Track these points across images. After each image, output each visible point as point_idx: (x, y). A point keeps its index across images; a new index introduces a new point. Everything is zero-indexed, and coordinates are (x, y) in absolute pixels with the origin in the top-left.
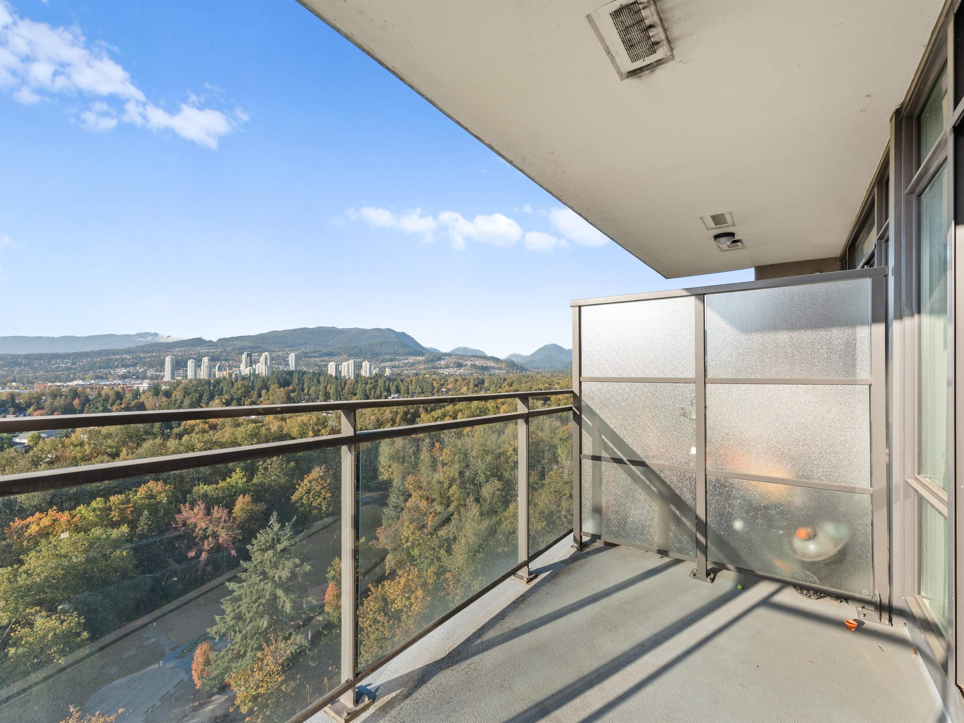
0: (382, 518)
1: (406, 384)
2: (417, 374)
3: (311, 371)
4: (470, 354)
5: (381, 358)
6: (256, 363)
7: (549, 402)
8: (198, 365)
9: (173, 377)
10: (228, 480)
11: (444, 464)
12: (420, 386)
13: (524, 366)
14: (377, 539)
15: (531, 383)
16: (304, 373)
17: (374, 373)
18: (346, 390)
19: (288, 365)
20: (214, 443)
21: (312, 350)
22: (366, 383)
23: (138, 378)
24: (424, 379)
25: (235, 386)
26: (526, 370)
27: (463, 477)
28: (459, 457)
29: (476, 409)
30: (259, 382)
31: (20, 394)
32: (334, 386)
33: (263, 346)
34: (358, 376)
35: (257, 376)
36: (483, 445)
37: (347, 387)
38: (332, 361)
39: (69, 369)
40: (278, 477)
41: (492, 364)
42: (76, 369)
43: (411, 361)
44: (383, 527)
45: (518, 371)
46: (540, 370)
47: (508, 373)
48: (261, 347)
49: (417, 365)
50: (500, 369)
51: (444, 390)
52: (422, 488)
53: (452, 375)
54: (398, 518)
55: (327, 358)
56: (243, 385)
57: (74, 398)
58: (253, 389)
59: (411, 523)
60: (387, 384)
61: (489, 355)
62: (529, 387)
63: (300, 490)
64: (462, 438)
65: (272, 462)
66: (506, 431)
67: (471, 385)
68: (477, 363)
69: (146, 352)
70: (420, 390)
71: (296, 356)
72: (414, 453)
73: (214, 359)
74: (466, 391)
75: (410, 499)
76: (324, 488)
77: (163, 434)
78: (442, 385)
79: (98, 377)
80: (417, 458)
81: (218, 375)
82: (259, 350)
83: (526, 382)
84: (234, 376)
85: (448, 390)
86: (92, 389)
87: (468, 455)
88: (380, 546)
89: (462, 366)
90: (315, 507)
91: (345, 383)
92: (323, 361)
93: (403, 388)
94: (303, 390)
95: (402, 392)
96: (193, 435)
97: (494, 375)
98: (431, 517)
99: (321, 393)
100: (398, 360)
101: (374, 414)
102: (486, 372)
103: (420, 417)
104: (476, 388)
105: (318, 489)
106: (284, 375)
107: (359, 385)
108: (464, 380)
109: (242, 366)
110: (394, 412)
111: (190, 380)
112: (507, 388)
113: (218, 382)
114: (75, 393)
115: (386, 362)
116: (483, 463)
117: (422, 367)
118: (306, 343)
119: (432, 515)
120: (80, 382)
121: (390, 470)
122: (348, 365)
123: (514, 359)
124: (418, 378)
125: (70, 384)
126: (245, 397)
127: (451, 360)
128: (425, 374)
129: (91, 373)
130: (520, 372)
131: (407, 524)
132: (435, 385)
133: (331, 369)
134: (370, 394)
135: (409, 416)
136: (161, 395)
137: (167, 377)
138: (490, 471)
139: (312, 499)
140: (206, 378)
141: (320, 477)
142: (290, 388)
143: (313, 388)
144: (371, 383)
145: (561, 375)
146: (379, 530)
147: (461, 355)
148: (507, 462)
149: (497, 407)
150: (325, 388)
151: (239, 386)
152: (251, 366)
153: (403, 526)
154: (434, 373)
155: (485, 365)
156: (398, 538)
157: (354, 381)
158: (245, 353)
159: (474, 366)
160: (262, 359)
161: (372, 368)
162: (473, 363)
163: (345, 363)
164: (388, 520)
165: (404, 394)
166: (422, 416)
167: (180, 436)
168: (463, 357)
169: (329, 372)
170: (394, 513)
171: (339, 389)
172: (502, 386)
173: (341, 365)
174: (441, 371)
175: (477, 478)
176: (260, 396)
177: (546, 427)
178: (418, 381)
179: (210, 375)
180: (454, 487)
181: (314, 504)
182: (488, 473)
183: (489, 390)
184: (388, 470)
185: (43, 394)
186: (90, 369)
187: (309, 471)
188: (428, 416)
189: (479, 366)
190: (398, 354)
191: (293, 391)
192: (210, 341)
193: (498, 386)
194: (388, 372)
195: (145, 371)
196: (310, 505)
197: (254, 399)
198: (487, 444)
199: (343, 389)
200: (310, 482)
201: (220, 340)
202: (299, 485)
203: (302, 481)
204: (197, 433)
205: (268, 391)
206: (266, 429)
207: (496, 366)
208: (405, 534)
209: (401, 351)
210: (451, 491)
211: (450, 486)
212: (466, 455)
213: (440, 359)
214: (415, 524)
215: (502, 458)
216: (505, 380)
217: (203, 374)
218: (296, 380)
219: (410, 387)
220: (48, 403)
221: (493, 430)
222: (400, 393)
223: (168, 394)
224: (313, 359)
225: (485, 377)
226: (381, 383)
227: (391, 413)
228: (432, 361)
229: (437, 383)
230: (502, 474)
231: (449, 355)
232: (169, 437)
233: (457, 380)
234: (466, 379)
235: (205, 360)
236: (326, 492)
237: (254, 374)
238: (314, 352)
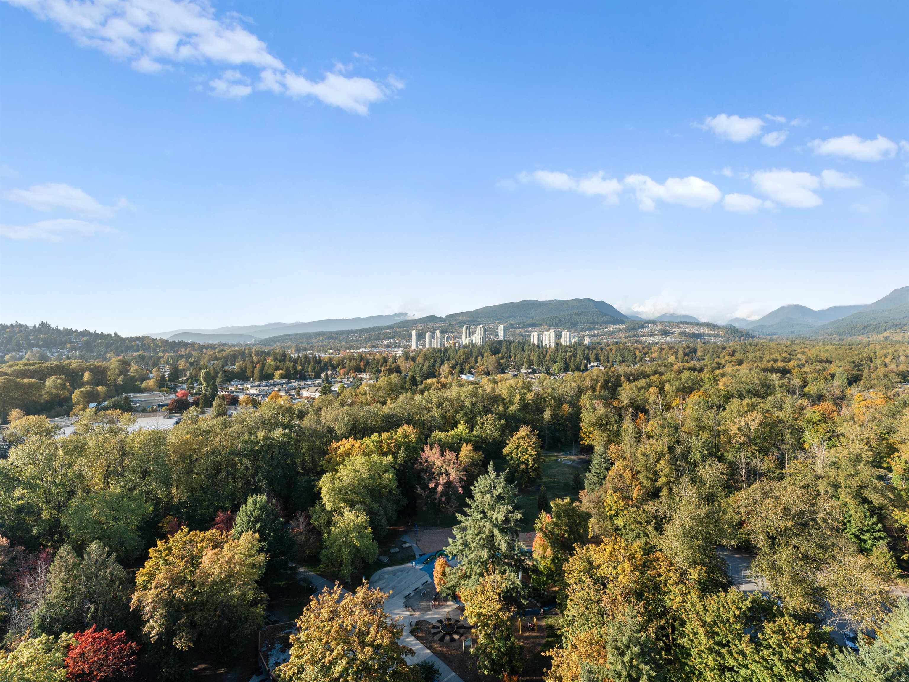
0: (584, 482)
1: (606, 353)
2: (617, 343)
3: (517, 340)
4: (679, 320)
5: (580, 327)
6: (473, 334)
7: (788, 375)
8: (433, 337)
9: (417, 347)
10: (456, 430)
11: (650, 437)
12: (621, 355)
13: (751, 332)
14: (580, 502)
15: (761, 352)
16: (511, 342)
17: (573, 342)
18: (547, 358)
19: (498, 335)
20: (446, 399)
21: (517, 322)
22: (566, 352)
23: (395, 347)
24: (625, 348)
25: (458, 353)
26: (754, 337)
27: (673, 453)
28: (668, 431)
29: (688, 380)
30: (476, 350)
31: (334, 358)
32: (536, 354)
33: (479, 320)
34: (558, 344)
35: (474, 345)
36: (696, 420)
37: (548, 355)
38: (534, 331)
39: (357, 340)
40: (492, 431)
41: (707, 331)
42: (361, 341)
43: (611, 329)
44: (586, 491)
45: (742, 338)
46: (774, 337)
47: (728, 340)
48: (476, 321)
49: (617, 334)
50: (717, 336)
51: (648, 359)
52: (625, 458)
53: (657, 343)
54: (601, 485)
55: (530, 329)
56: (464, 353)
57: (361, 361)
58: (471, 356)
59: (614, 492)
60: (586, 352)
61: (703, 320)
62: (758, 356)
63: (510, 445)
64: (671, 411)
65: (487, 418)
66: (728, 407)
67: (680, 354)
68: (688, 330)
69: (400, 327)
70: (621, 358)
71: (504, 327)
72: (616, 422)
73: (443, 332)
74: (674, 360)
75: (613, 468)
76: (530, 446)
77: (411, 389)
78: (645, 354)
79: (373, 347)
80: (620, 427)
81: (447, 344)
82: (475, 323)
83: (754, 351)
84: (457, 345)
85: (652, 360)
86: (370, 354)
87: (679, 430)
88: (583, 509)
89: (669, 333)
90: (523, 462)
91: (547, 351)
92: (526, 331)
93: (602, 356)
94: (510, 357)
95: (602, 360)
96: (431, 391)
97: (709, 343)
98: (636, 490)
99: (525, 360)
100: (597, 329)
101: (574, 381)
102: (699, 340)
103: (621, 386)
104: (686, 358)
105: (525, 446)
106: (495, 344)
107: (560, 353)
108: (671, 348)
109: (463, 336)
110: (595, 380)
111: (428, 349)
112: (727, 358)
113: (446, 350)
114: (361, 358)
115: (585, 331)
116: (698, 441)
117: (623, 335)
118: (513, 316)
119: (637, 487)
120: (364, 350)
121: (591, 436)
122: (549, 334)
123: (737, 325)
124: (619, 347)
125: (358, 351)
126: (465, 362)
127: (655, 327)
128: (626, 343)
129: (369, 344)
130: (744, 340)
131: (610, 492)
132: (637, 353)
133: (534, 339)
134: (570, 361)
135: (610, 384)
136: (410, 360)
137: (413, 347)
138: (708, 450)
139: (520, 455)
140: (438, 347)
141: (527, 435)
142: (500, 355)
143: (519, 355)
144: (571, 352)
145: (807, 342)
146: (581, 493)
147: (667, 322)
148: (730, 441)
149: (714, 379)
150: (529, 356)
151: (462, 354)
152: (470, 337)
153: (606, 493)
154: (636, 342)
155: (697, 332)
156: (601, 504)
157: (555, 349)
158: (465, 326)
159: (683, 334)
160: (478, 331)
161: (572, 337)
162: (682, 330)
163: (546, 333)
164: (590, 484)
165: (604, 362)
166: (624, 385)
167: (422, 392)
168: (670, 324)
169: (532, 342)
170: (597, 479)
171: (541, 357)
172: (721, 356)
173: (542, 334)
174: (644, 339)
175: (691, 456)
176: (477, 362)
177: (788, 405)
178: (618, 350)
179: (441, 345)
180: (662, 462)
181: (522, 459)
182: (706, 452)
183: (703, 359)
184: (589, 437)
185: (345, 358)
186: (369, 341)
187: (517, 430)
188: (631, 385)
189: (689, 334)
190: (597, 323)
191: (502, 358)
192: (441, 318)
193: (715, 355)
194: (587, 341)
195: (400, 342)
196: (519, 460)
197: (472, 364)
198: (703, 419)
199: (544, 357)
200: (518, 439)
201: (447, 316)
202: (509, 440)
203: (512, 437)
204: (434, 390)
205: (483, 358)
206: (483, 390)
207: (712, 332)
208: (609, 501)
209: (600, 320)
210: (659, 466)
211: (658, 460)
212: (676, 429)
213: (642, 327)
214: (618, 493)
215: (722, 437)
216: (724, 348)
217: (436, 344)
218: (504, 349)
219: (610, 355)
220: (347, 364)
221: (710, 404)
222: (600, 361)
223: (414, 359)
224: (518, 330)
225: (698, 346)
226: (580, 351)
227: (591, 381)
228: (634, 329)
229: (640, 352)
230: (722, 454)
231: (654, 322)
232: (415, 392)
233: (662, 349)
234: (674, 348)
235: (438, 332)
236: (532, 450)
237: (472, 344)
238: (519, 324)
